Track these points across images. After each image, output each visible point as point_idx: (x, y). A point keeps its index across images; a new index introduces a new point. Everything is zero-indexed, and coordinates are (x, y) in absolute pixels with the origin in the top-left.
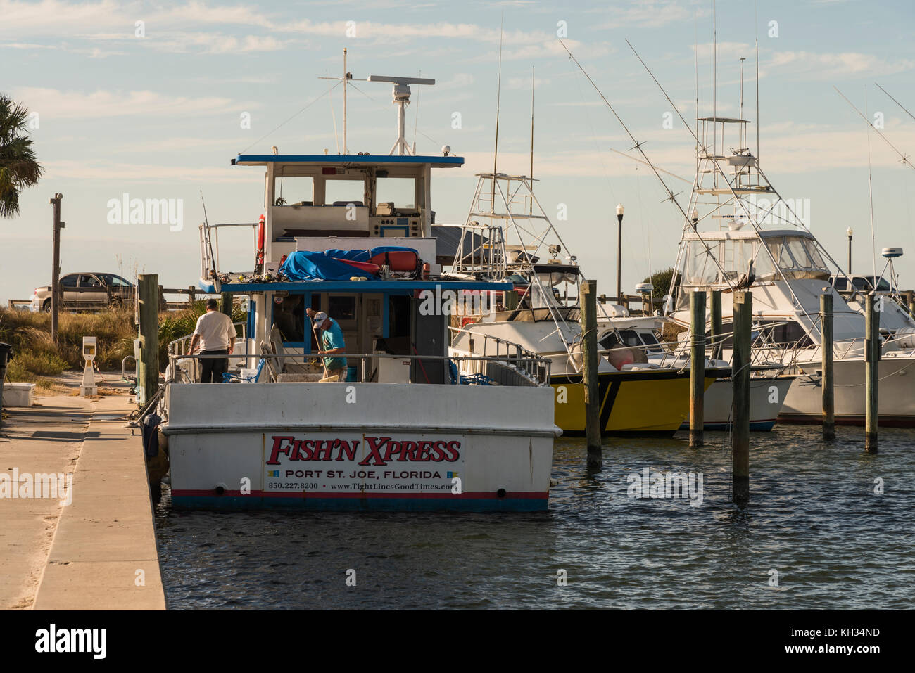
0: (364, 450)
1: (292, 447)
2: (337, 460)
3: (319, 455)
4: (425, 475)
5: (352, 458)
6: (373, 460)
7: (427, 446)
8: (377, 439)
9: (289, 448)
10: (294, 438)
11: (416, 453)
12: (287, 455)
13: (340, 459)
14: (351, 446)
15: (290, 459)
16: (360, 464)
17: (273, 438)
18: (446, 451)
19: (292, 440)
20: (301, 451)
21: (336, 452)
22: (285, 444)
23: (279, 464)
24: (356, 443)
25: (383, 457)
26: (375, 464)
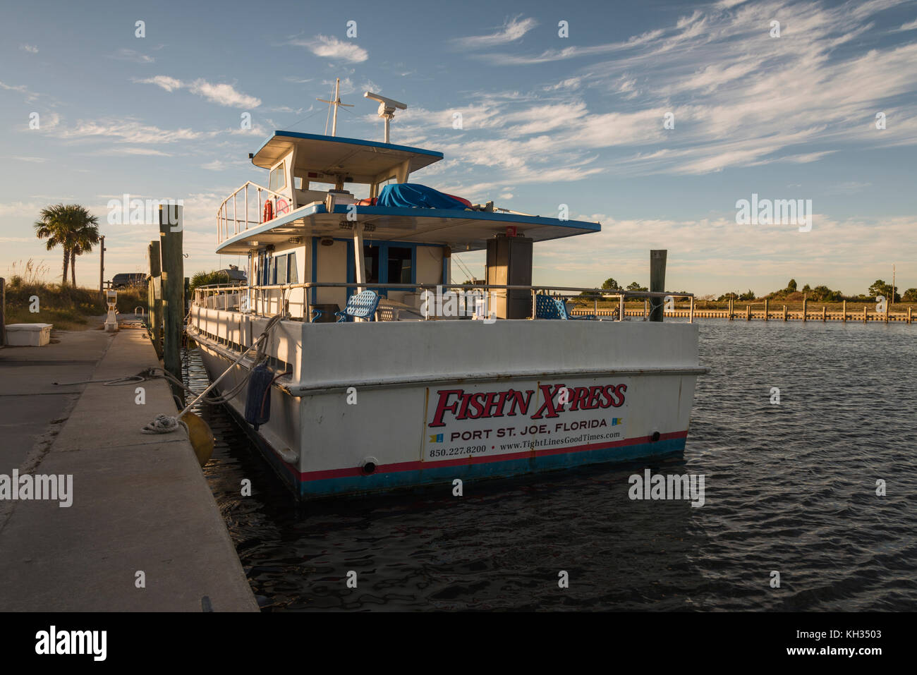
0: (538, 401)
1: (460, 403)
2: (509, 414)
3: (491, 409)
4: (594, 424)
5: (524, 412)
6: (546, 412)
7: (598, 391)
8: (551, 387)
9: (456, 404)
10: (463, 391)
11: (587, 400)
12: (454, 413)
13: (512, 413)
14: (525, 396)
15: (458, 418)
16: (533, 418)
17: (439, 392)
18: (613, 395)
19: (461, 394)
20: (471, 407)
21: (508, 405)
22: (453, 399)
23: (444, 425)
24: (530, 393)
25: (556, 408)
26: (548, 417)
